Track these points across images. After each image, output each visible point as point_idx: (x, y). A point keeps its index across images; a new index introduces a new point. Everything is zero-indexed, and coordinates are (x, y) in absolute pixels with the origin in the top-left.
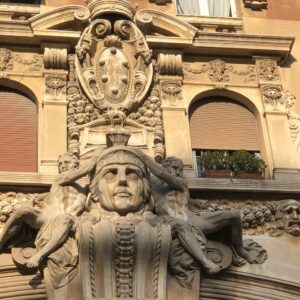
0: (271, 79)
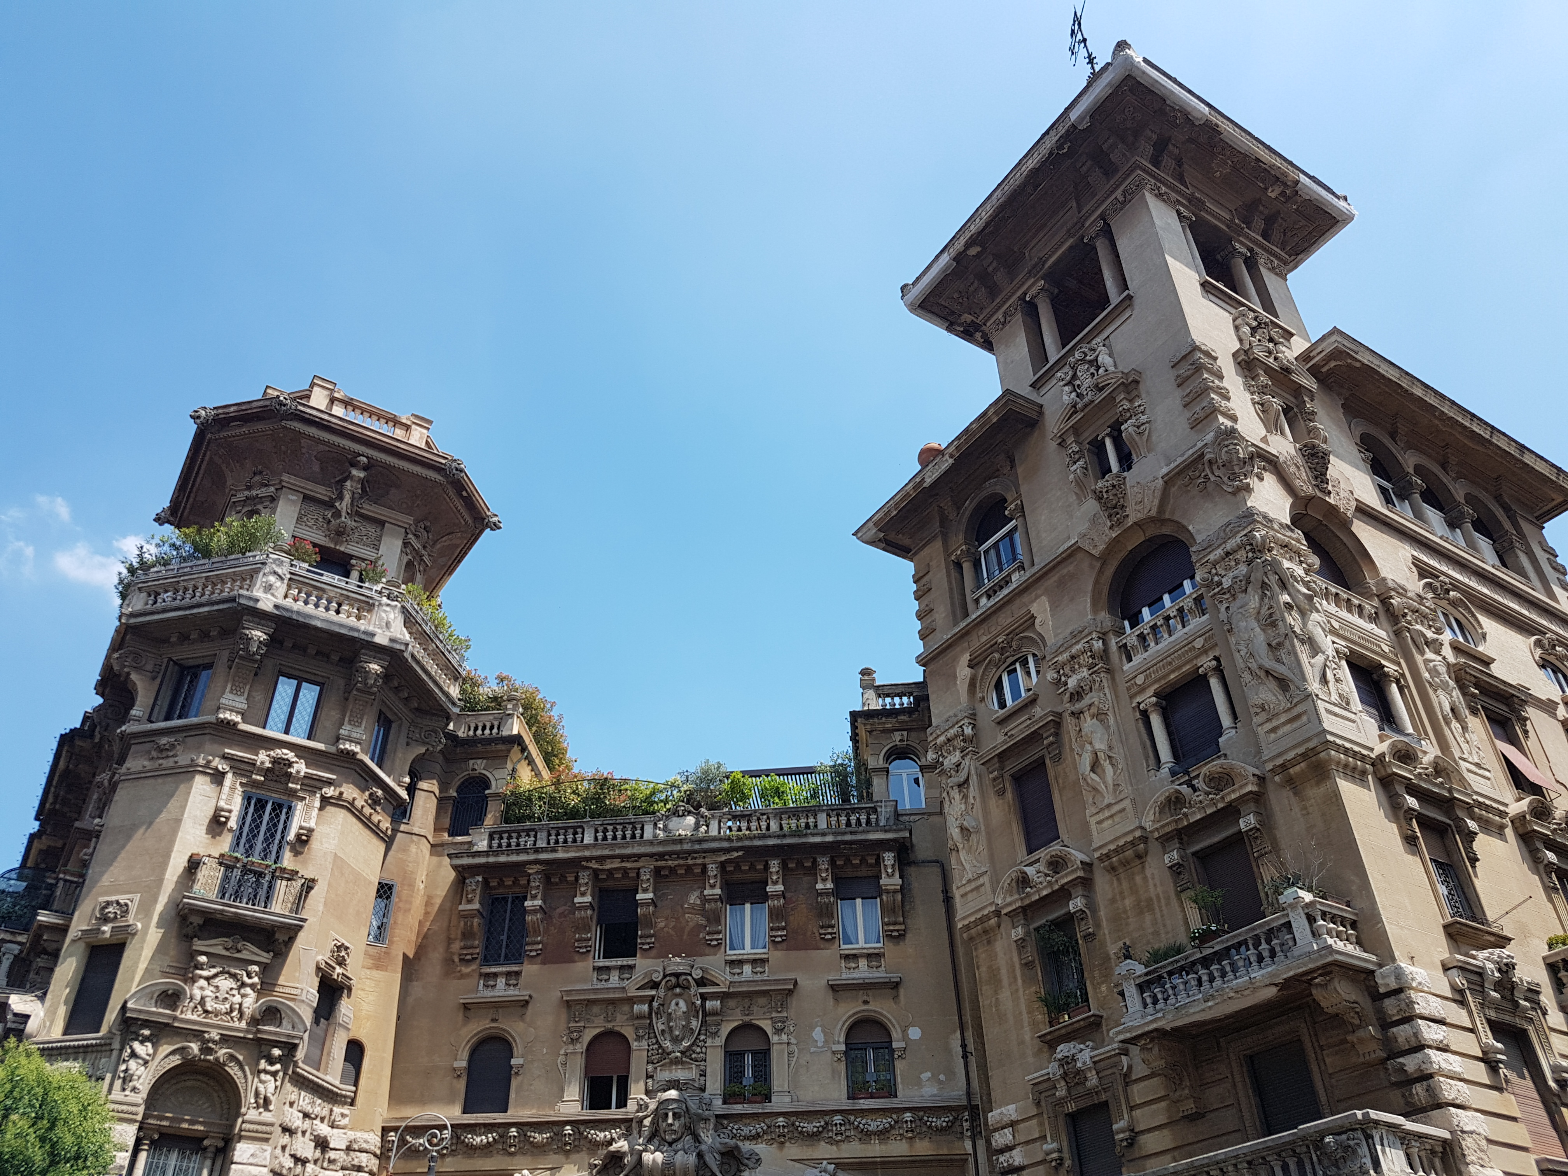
0: (779, 1012)
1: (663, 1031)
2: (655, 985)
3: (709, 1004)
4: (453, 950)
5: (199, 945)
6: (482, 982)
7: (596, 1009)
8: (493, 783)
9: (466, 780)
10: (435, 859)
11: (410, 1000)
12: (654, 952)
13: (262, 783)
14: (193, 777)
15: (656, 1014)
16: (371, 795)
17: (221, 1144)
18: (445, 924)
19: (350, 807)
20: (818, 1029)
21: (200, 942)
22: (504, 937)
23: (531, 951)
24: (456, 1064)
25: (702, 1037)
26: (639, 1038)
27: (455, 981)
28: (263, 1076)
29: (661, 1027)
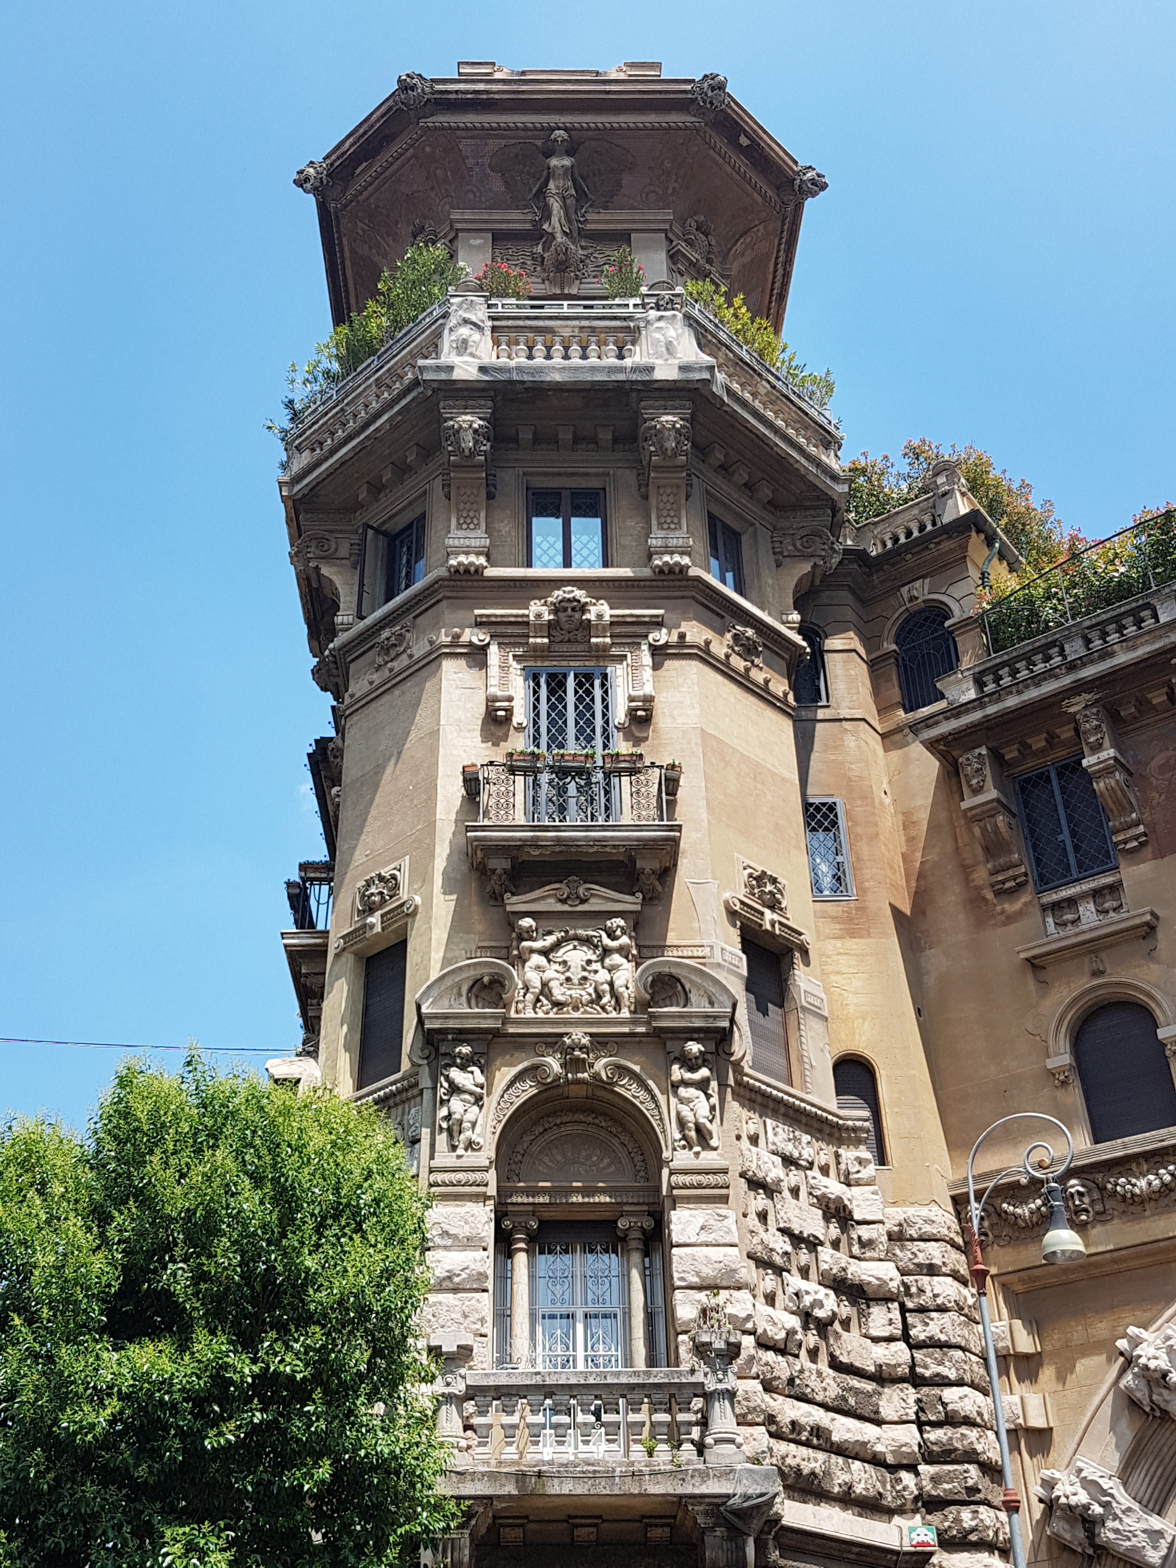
4: (979, 882)
5: (515, 903)
6: (1050, 920)
8: (954, 607)
9: (907, 621)
10: (896, 755)
11: (930, 980)
13: (548, 648)
14: (440, 666)
16: (736, 637)
17: (648, 1223)
18: (949, 847)
19: (704, 655)
21: (514, 899)
22: (1065, 836)
23: (1125, 842)
24: (1051, 1064)
27: (1000, 931)
28: (683, 1091)
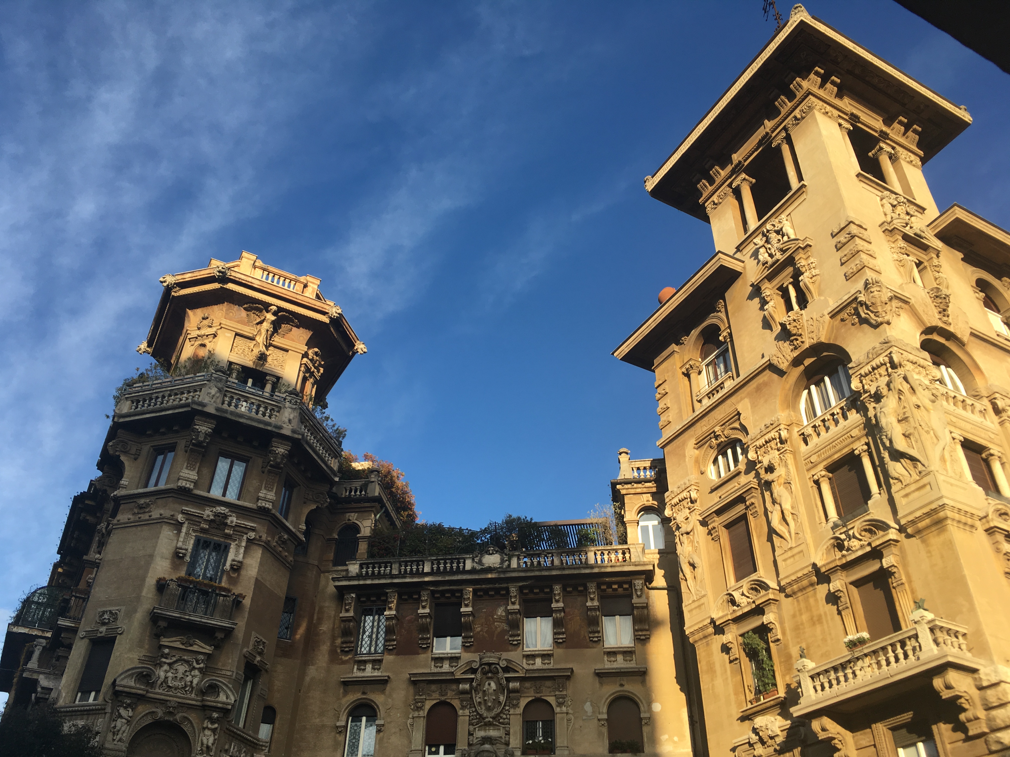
0: (561, 691)
1: (480, 703)
2: (474, 671)
3: (511, 685)
4: (337, 644)
5: (165, 641)
6: (356, 667)
7: (433, 687)
8: (362, 529)
9: (344, 527)
12: (473, 649)
13: (208, 530)
14: (162, 527)
15: (475, 691)
16: (280, 537)
19: (266, 546)
20: (588, 704)
21: (165, 639)
23: (389, 646)
24: (338, 724)
25: (507, 708)
26: (463, 708)
27: (338, 666)
28: (206, 732)
29: (479, 700)
